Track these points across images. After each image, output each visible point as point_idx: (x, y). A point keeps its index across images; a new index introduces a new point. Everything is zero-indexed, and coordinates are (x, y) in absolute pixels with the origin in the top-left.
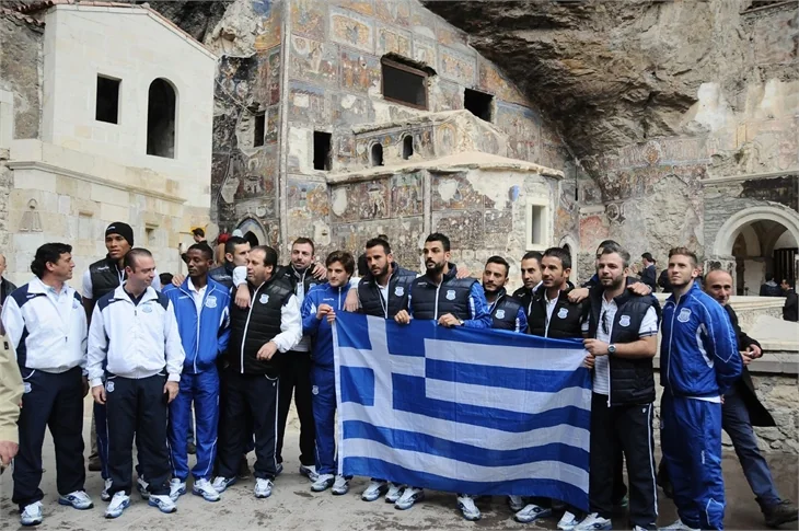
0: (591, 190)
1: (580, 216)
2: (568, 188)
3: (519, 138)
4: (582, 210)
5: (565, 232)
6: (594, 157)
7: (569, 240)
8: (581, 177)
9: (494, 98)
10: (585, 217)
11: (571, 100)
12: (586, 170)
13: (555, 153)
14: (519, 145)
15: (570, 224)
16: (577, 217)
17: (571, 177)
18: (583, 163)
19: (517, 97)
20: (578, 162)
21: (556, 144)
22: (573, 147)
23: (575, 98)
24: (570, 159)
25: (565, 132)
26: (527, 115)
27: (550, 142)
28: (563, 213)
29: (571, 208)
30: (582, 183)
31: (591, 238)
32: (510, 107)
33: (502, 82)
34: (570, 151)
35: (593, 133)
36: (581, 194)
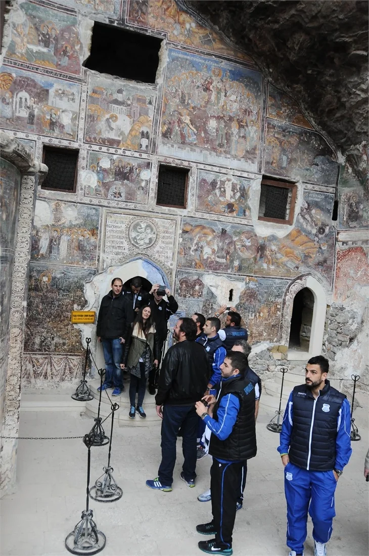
0: (358, 203)
1: (339, 246)
2: (318, 198)
3: (213, 110)
4: (342, 237)
5: (303, 269)
6: (360, 147)
7: (310, 283)
8: (345, 183)
9: (163, 43)
10: (345, 247)
11: (300, 37)
12: (354, 171)
13: (294, 140)
14: (213, 124)
15: (316, 257)
16: (332, 246)
17: (327, 182)
18: (349, 159)
19: (218, 45)
20: (341, 159)
21: (296, 127)
22: (330, 133)
23: (307, 32)
24: (326, 152)
25: (314, 105)
26: (236, 76)
27: (284, 123)
28: (303, 238)
29: (321, 230)
30: (345, 192)
31: (349, 283)
32: (198, 60)
33: (184, 17)
34: (326, 138)
35: (354, 100)
36: (343, 210)
